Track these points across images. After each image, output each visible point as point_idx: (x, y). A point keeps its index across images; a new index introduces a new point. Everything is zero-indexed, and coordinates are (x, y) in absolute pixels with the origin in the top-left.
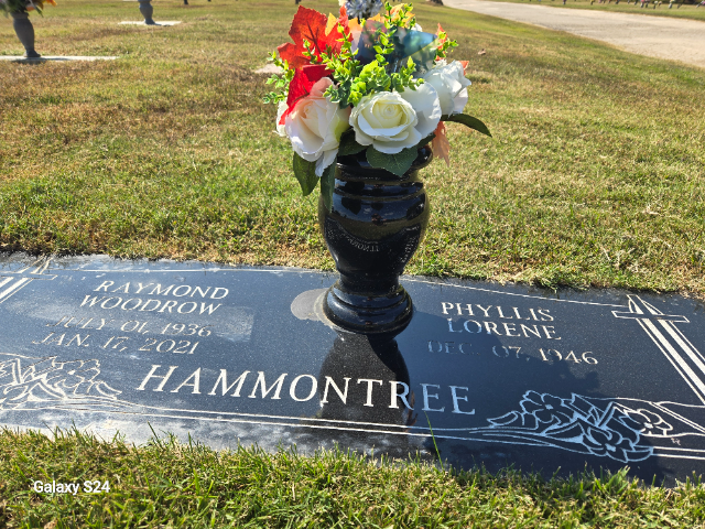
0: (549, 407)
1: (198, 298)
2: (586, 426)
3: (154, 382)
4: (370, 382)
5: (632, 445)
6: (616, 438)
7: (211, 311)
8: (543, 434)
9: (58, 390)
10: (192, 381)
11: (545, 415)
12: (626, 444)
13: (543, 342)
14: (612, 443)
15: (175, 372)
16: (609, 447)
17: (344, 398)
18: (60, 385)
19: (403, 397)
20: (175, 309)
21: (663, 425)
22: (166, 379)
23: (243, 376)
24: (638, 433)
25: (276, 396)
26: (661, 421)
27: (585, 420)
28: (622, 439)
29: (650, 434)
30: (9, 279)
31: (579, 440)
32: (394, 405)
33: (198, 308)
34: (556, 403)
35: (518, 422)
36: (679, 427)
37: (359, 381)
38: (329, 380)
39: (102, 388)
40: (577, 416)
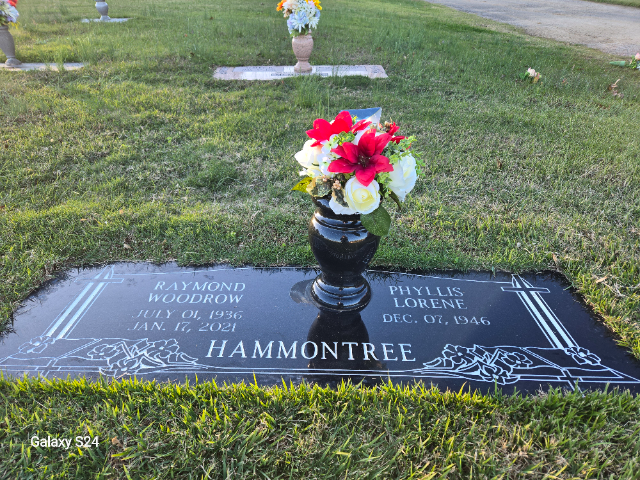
0: (460, 354)
1: (226, 291)
2: (481, 364)
3: (216, 352)
4: (350, 344)
5: (508, 374)
6: (499, 370)
7: (237, 301)
8: (457, 371)
9: (158, 360)
10: (239, 349)
11: (457, 359)
12: (504, 374)
13: (456, 312)
14: (496, 374)
15: (226, 344)
16: (494, 376)
17: (335, 355)
18: (158, 356)
19: (371, 352)
20: (213, 300)
21: (527, 362)
22: (223, 349)
23: (270, 345)
24: (512, 367)
25: (294, 357)
26: (526, 359)
27: (481, 361)
28: (502, 371)
29: (519, 367)
30: (91, 284)
31: (477, 373)
32: (367, 358)
33: (229, 298)
34: (464, 351)
35: (442, 365)
36: (537, 362)
37: (343, 344)
38: (324, 344)
39: (184, 356)
40: (476, 358)
